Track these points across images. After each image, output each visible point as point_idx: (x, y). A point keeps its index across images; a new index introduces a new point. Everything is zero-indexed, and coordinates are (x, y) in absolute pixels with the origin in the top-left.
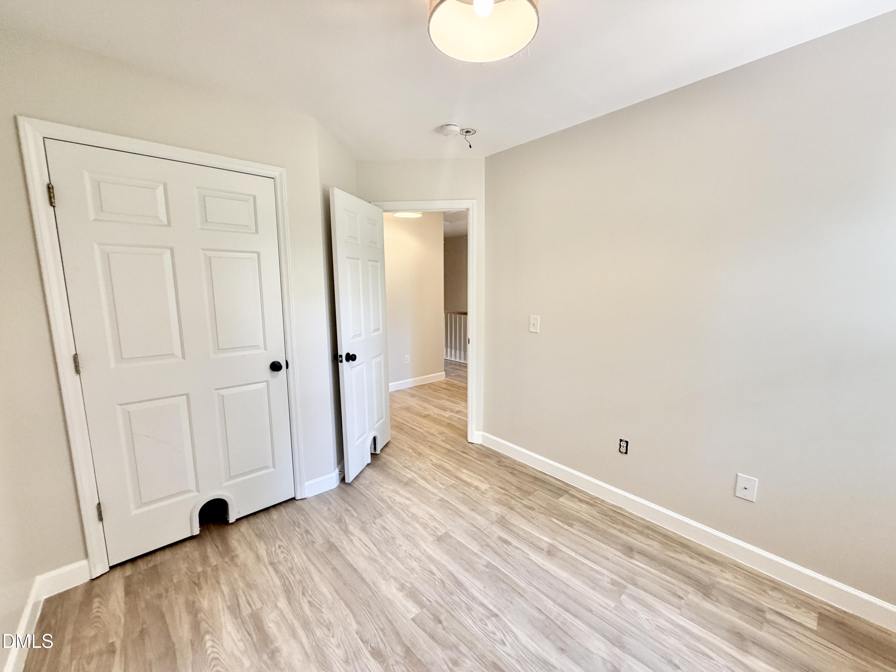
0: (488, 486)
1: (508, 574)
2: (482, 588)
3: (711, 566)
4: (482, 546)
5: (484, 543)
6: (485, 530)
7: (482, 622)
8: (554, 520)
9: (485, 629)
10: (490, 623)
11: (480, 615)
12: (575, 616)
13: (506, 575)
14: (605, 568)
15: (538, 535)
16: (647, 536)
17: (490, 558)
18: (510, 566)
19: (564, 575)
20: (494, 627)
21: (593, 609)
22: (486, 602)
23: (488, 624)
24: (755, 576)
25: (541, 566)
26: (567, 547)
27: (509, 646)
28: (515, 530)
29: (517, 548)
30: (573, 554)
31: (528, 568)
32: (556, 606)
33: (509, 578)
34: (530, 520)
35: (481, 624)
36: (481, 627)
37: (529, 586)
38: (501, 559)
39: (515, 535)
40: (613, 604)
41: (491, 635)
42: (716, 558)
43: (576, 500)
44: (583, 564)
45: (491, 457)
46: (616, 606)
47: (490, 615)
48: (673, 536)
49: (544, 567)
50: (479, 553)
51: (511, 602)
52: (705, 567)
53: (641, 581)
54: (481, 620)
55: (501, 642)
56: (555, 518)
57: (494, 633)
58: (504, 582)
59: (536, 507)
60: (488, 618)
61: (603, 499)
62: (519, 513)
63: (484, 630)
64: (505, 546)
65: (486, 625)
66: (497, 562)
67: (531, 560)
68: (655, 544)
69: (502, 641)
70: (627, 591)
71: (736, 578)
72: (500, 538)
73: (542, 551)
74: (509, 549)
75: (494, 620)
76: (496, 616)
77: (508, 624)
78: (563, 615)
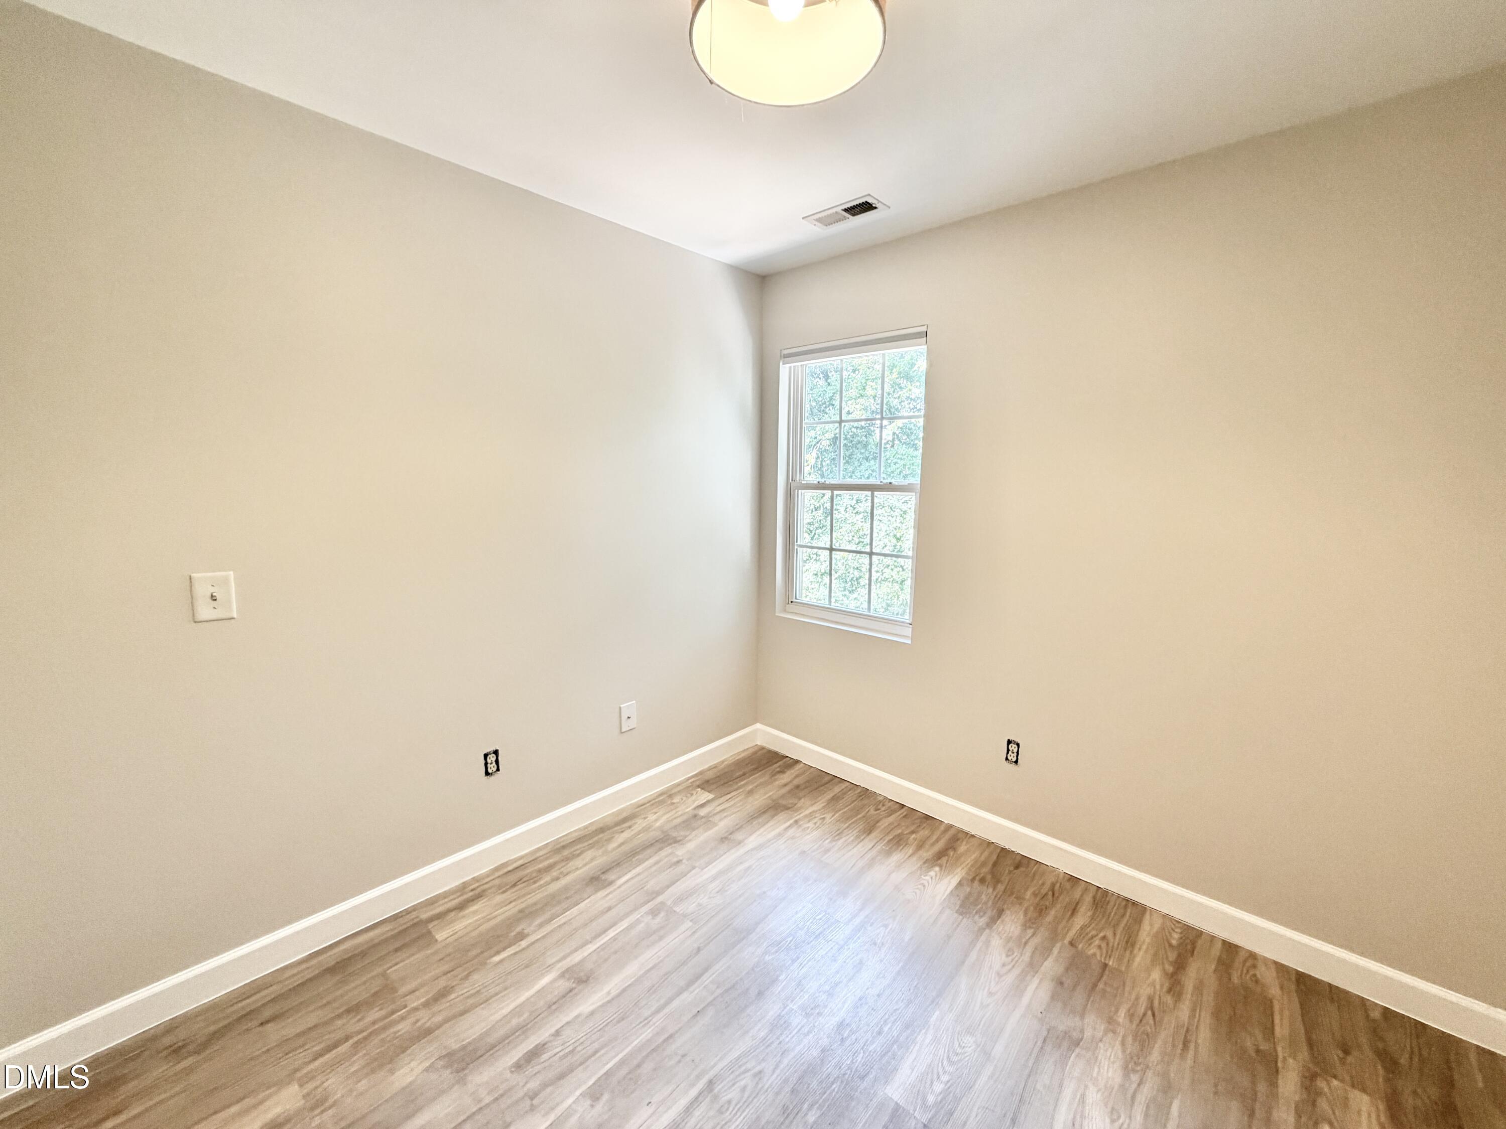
0: (295, 1087)
1: (620, 1056)
2: (650, 1110)
3: (636, 823)
4: (533, 1108)
5: (528, 1102)
6: (480, 1101)
7: (724, 1109)
8: (497, 959)
9: (736, 1105)
10: (725, 1094)
11: (711, 1113)
12: (706, 970)
13: (622, 1063)
14: (627, 915)
15: (532, 991)
16: (574, 856)
17: (576, 1089)
18: (602, 1052)
19: (632, 969)
20: (733, 1088)
21: (696, 946)
22: (683, 1102)
23: (729, 1096)
24: (653, 801)
25: (609, 998)
26: (576, 950)
27: (763, 1065)
28: (501, 1032)
29: (557, 1033)
30: (591, 948)
31: (612, 1018)
32: (691, 989)
33: (631, 1055)
34: (481, 1000)
35: (729, 1112)
36: (734, 1112)
37: (651, 1023)
38: (581, 1067)
39: (517, 1034)
40: (689, 924)
41: (746, 1094)
42: (624, 815)
43: (452, 914)
44: (615, 940)
45: (124, 1075)
46: (691, 921)
47: (710, 1095)
48: (582, 833)
49: (614, 993)
50: (552, 1117)
51: (683, 1056)
52: (637, 828)
53: (651, 885)
54: (720, 1112)
55: (757, 1079)
56: (495, 955)
57: (744, 1089)
58: (639, 1066)
59: (442, 983)
60: (716, 1098)
61: (472, 877)
62: (447, 1021)
63: (738, 1106)
64: (545, 1057)
65: (729, 1102)
66: (587, 1078)
67: (592, 1013)
68: (589, 854)
69: (755, 1075)
70: (669, 903)
71: (656, 813)
72: (518, 1067)
73: (574, 992)
74: (556, 1048)
75: (720, 1087)
76: (711, 1083)
77: (726, 1064)
78: (706, 983)
